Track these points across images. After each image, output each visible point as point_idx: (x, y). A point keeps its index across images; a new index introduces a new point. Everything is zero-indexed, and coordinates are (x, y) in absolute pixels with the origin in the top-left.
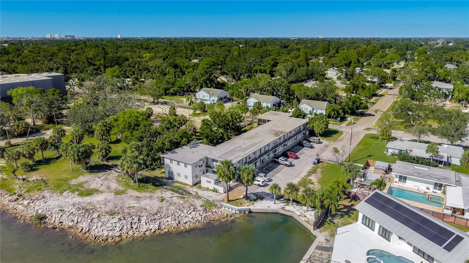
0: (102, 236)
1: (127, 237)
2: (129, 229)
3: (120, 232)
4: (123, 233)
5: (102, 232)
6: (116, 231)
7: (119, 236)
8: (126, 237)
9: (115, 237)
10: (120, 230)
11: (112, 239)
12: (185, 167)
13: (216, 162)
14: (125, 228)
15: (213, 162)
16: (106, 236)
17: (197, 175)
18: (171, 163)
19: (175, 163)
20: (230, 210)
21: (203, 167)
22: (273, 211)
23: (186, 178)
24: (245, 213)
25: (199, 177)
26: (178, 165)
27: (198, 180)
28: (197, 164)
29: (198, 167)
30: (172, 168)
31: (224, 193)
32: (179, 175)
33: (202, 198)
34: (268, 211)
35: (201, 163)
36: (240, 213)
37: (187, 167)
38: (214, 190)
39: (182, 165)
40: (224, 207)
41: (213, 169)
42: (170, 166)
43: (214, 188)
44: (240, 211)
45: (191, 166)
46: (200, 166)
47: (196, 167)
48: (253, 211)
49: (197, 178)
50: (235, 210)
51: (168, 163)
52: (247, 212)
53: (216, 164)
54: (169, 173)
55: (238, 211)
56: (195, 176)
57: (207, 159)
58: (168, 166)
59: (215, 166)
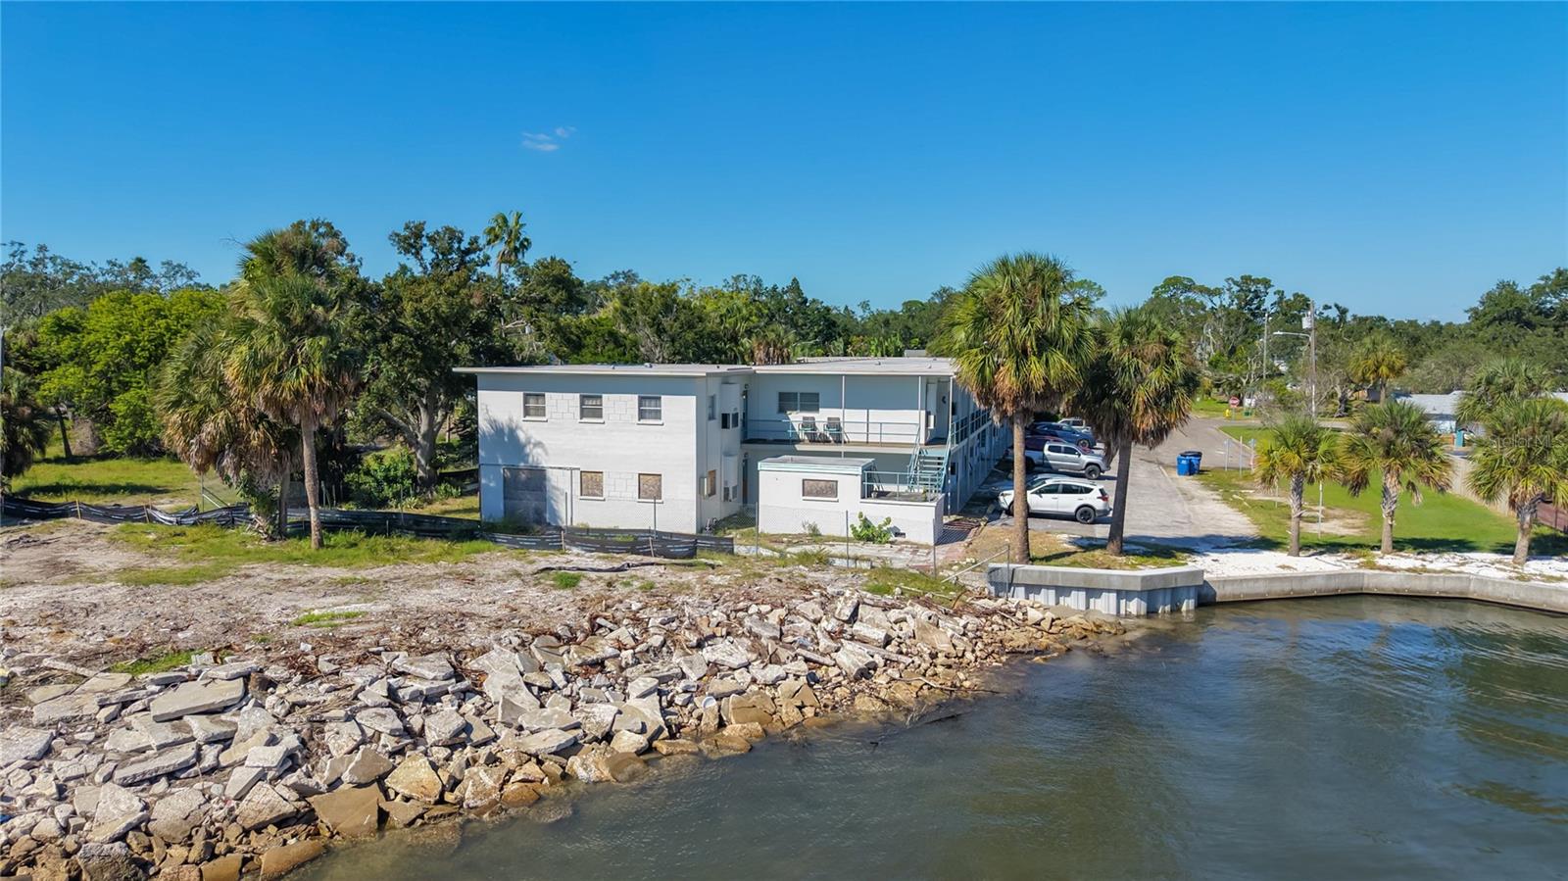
0: (70, 842)
1: (383, 816)
2: (390, 743)
3: (292, 778)
4: (334, 785)
5: (62, 811)
6: (239, 777)
7: (282, 822)
8: (371, 818)
9: (233, 832)
10: (291, 763)
11: (211, 855)
12: (642, 415)
13: (803, 409)
14: (339, 738)
15: (782, 410)
16: (122, 837)
17: (713, 473)
18: (533, 407)
19: (562, 405)
20: (1075, 601)
21: (734, 433)
22: (1333, 584)
23: (650, 487)
24: (1175, 609)
25: (720, 492)
26: (591, 411)
27: (718, 509)
28: (713, 398)
29: (718, 421)
30: (538, 444)
31: (939, 542)
32: (591, 484)
33: (838, 562)
34: (1308, 587)
35: (733, 404)
36: (1151, 612)
37: (657, 414)
38: (868, 534)
39: (620, 406)
40: (1021, 591)
41: (799, 447)
42: (522, 436)
43: (866, 524)
44: (1151, 594)
45: (693, 399)
46: (725, 417)
47: (711, 417)
48: (1222, 593)
49: (713, 492)
50: (1113, 596)
51: (502, 418)
52: (1188, 605)
53: (809, 425)
54: (511, 486)
55: (1140, 594)
56: (707, 479)
57: (745, 393)
58: (507, 438)
59: (802, 436)
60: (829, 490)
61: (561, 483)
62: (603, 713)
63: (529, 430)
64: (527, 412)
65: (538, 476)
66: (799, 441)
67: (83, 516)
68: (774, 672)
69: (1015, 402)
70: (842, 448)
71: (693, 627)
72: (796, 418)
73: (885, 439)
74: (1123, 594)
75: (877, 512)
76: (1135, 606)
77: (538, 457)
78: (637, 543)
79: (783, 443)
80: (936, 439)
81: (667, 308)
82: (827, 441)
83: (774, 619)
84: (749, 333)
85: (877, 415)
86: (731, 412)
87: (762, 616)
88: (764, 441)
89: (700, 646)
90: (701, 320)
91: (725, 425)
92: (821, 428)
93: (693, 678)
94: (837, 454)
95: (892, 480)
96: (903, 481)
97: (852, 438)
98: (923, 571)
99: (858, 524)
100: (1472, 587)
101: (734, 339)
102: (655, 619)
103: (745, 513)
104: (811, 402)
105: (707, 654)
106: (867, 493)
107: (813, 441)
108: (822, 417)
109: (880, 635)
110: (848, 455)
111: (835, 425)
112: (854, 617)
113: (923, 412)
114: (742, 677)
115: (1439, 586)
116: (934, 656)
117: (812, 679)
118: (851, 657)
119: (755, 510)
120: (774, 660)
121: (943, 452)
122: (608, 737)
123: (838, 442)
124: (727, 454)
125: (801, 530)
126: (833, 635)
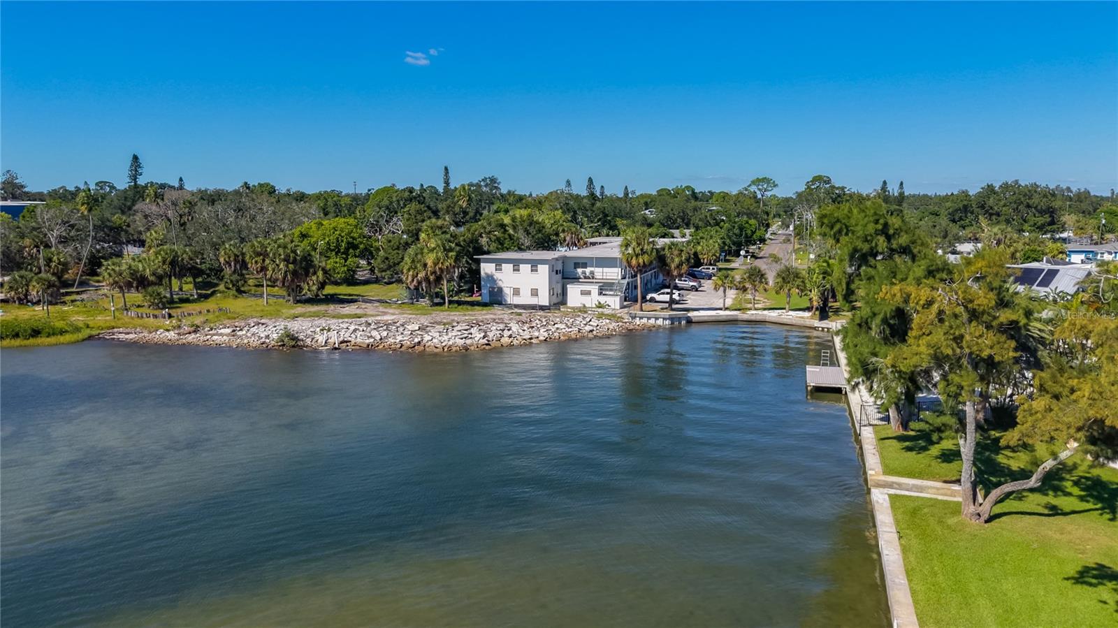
1: (502, 345)
2: (499, 335)
3: (485, 339)
6: (477, 338)
7: (487, 344)
8: (500, 345)
9: (480, 345)
10: (484, 337)
11: (477, 347)
12: (532, 271)
13: (582, 268)
15: (575, 268)
17: (553, 289)
18: (498, 269)
19: (507, 268)
20: (645, 320)
21: (560, 276)
22: (729, 318)
23: (535, 293)
24: (680, 323)
25: (555, 294)
26: (516, 270)
27: (555, 300)
28: (553, 266)
29: (554, 273)
30: (500, 280)
31: (621, 308)
32: (517, 292)
33: (589, 312)
34: (720, 319)
35: (559, 267)
36: (672, 323)
37: (537, 271)
38: (600, 306)
39: (525, 268)
40: (638, 319)
41: (580, 280)
42: (495, 277)
43: (600, 303)
44: (672, 319)
45: (547, 266)
46: (557, 271)
47: (553, 271)
48: (694, 320)
49: (553, 295)
50: (662, 320)
51: (489, 272)
52: (683, 322)
53: (584, 273)
54: (492, 293)
55: (669, 319)
56: (551, 289)
57: (563, 263)
58: (490, 278)
59: (582, 277)
60: (589, 293)
61: (508, 292)
62: (536, 334)
63: (497, 275)
64: (496, 270)
65: (500, 290)
66: (580, 278)
67: (362, 302)
68: (570, 330)
69: (637, 268)
70: (594, 281)
71: (552, 321)
72: (580, 271)
73: (608, 277)
74: (664, 319)
75: (603, 299)
76: (667, 322)
77: (500, 284)
78: (533, 307)
79: (575, 279)
80: (624, 278)
81: (530, 224)
82: (590, 278)
83: (571, 321)
84: (563, 231)
85: (606, 270)
86: (559, 269)
87: (568, 320)
88: (569, 278)
89: (554, 325)
90: (543, 227)
91: (557, 273)
92: (588, 274)
93: (553, 330)
94: (593, 282)
95: (607, 290)
96: (611, 290)
97: (598, 277)
98: (612, 314)
99: (597, 303)
100: (767, 318)
101: (557, 234)
102: (544, 320)
103: (563, 302)
104: (585, 265)
105: (556, 326)
106: (600, 294)
107: (585, 278)
108: (588, 270)
109: (596, 325)
110: (596, 283)
111: (592, 273)
112: (590, 321)
113: (620, 269)
114: (564, 330)
115: (759, 318)
116: (608, 329)
117: (579, 332)
118: (588, 328)
119: (566, 301)
120: (571, 328)
121: (625, 282)
122: (538, 337)
123: (593, 278)
124: (558, 283)
125: (580, 305)
126: (585, 325)
